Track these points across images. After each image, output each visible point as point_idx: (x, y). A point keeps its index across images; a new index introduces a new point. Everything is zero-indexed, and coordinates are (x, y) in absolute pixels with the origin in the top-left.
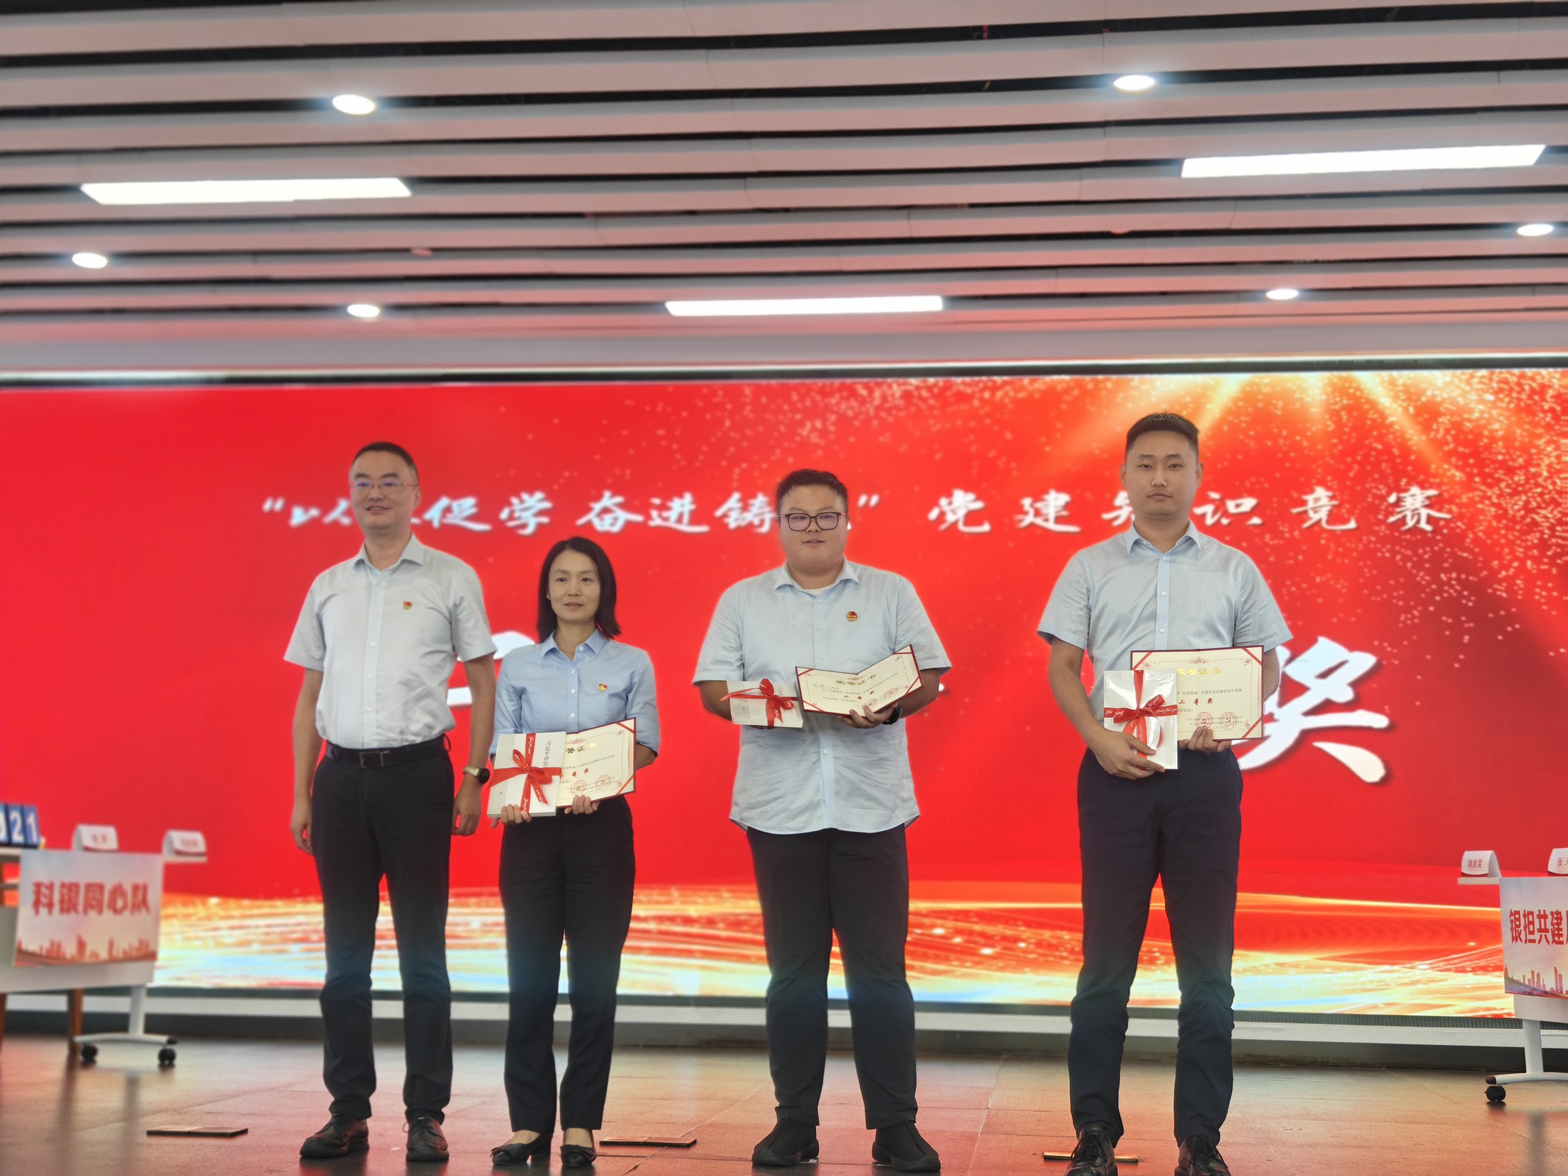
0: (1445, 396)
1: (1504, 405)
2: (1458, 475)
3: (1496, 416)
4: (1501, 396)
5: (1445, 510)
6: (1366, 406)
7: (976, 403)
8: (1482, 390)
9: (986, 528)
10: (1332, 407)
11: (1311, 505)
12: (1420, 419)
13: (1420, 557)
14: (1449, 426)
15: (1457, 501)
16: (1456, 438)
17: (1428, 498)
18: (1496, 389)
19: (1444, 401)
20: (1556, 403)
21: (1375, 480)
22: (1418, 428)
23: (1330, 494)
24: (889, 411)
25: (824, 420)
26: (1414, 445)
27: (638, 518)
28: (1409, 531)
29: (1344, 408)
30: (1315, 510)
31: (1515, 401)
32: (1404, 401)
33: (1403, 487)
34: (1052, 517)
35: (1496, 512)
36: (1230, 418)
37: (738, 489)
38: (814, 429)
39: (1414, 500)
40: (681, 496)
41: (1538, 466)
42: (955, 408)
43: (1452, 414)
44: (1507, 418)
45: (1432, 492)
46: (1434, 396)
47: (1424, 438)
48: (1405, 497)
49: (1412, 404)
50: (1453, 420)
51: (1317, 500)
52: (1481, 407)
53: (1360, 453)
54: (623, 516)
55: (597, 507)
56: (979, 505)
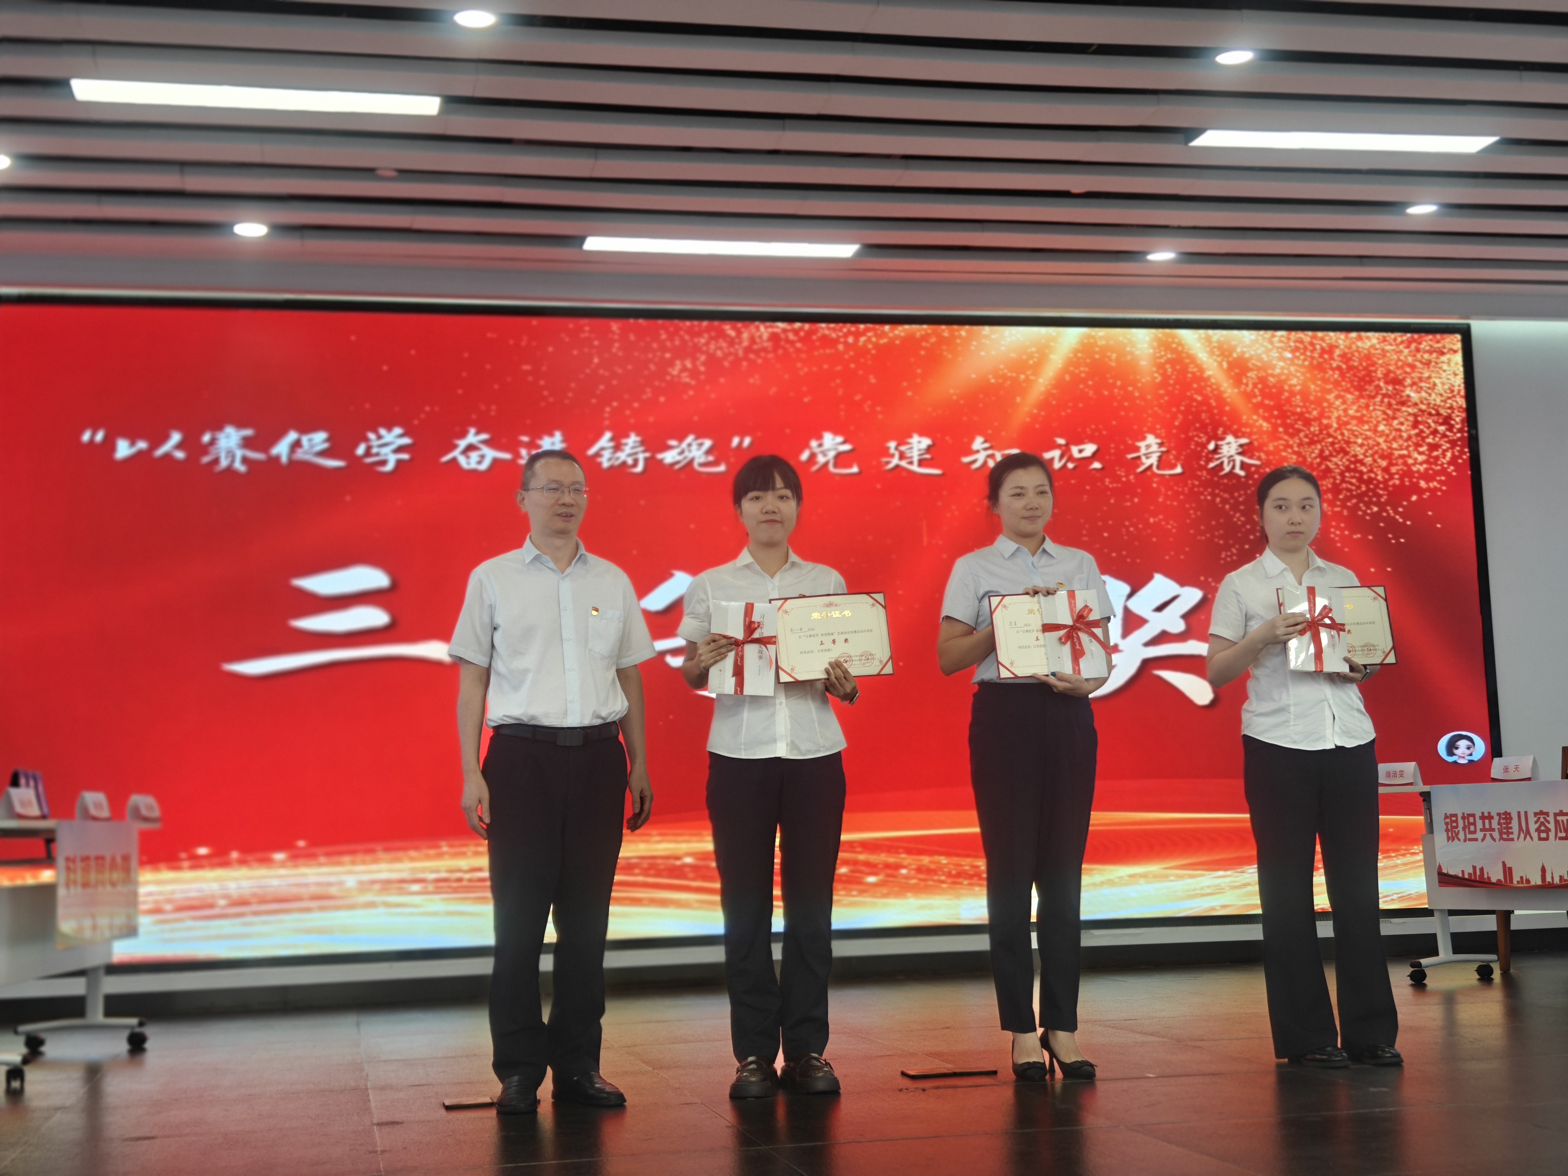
0: (1252, 353)
1: (1300, 362)
2: (1265, 425)
3: (1294, 373)
4: (1298, 354)
5: (1255, 457)
6: (1187, 361)
7: (841, 347)
8: (1281, 348)
9: (855, 469)
10: (1158, 361)
11: (1143, 451)
12: (1233, 374)
13: (1236, 499)
14: (1256, 381)
15: (1265, 449)
16: (1261, 390)
17: (1241, 446)
18: (1293, 348)
19: (1251, 358)
20: (1341, 361)
21: (1196, 429)
22: (1231, 381)
23: (1159, 441)
24: (757, 352)
25: (694, 360)
26: (1228, 397)
27: (506, 456)
28: (1226, 475)
29: (1169, 361)
30: (1147, 456)
31: (1309, 359)
32: (1218, 356)
33: (1220, 436)
34: (916, 459)
35: (1297, 459)
36: (1071, 369)
37: (609, 428)
38: (684, 369)
39: (1230, 447)
40: (551, 434)
41: (1329, 418)
42: (821, 351)
43: (1259, 369)
44: (1303, 374)
45: (1244, 441)
46: (1243, 353)
47: (1236, 391)
48: (1222, 445)
49: (1226, 359)
50: (1260, 375)
51: (1148, 446)
52: (1281, 364)
53: (1183, 403)
54: (491, 454)
55: (462, 444)
56: (847, 447)
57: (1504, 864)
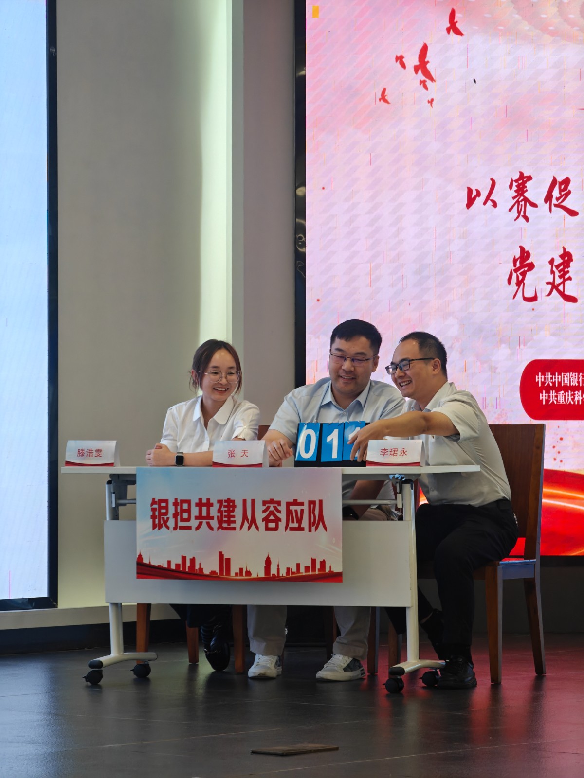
57: (221, 555)
